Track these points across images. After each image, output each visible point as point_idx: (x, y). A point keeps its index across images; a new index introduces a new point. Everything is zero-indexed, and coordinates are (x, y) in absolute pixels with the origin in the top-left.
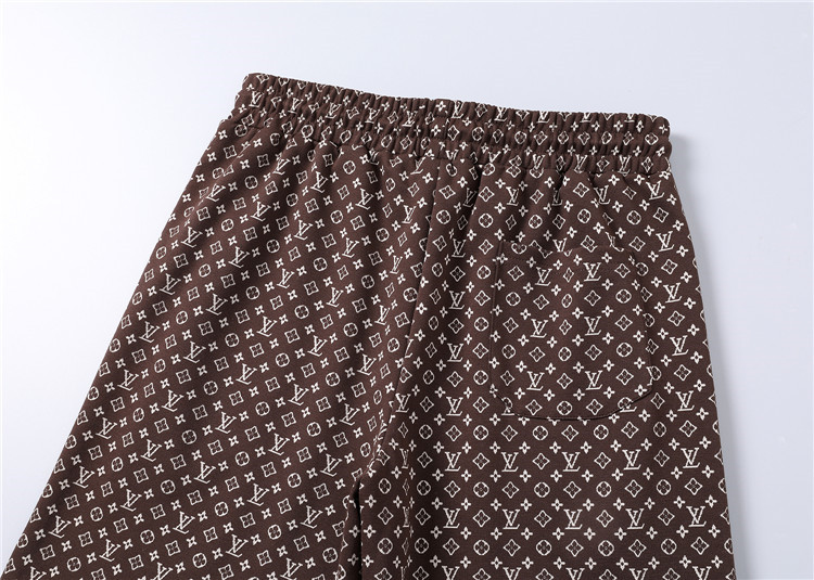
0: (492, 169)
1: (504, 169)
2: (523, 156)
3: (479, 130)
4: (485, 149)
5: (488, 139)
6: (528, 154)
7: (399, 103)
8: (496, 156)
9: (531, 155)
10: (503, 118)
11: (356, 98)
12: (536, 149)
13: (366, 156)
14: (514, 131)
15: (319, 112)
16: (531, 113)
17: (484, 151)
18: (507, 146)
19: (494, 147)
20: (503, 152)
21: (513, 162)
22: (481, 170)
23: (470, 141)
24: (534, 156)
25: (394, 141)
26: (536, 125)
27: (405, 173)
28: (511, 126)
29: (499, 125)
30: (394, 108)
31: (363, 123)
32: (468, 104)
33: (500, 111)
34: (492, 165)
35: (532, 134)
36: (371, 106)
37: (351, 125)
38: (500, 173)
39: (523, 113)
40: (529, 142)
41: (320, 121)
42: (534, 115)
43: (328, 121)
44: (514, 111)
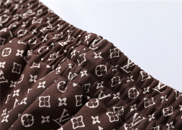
0: (95, 104)
1: (106, 111)
2: (127, 109)
3: (103, 68)
4: (100, 86)
5: (107, 79)
6: (132, 110)
7: (69, 28)
8: (105, 97)
9: (134, 112)
10: (128, 70)
11: (47, 12)
12: (140, 109)
13: (22, 52)
14: (131, 85)
15: (18, 11)
16: (152, 79)
17: (98, 87)
18: (118, 94)
19: (108, 88)
20: (113, 96)
21: (116, 110)
22: (87, 101)
23: (91, 72)
24: (136, 114)
25: (48, 51)
26: (151, 90)
27: (36, 77)
28: (130, 80)
29: (122, 73)
30: (64, 30)
31: (38, 30)
32: (106, 42)
33: (129, 63)
34: (97, 101)
35: (144, 96)
36: (51, 23)
37: (30, 28)
38: (100, 111)
39: (146, 75)
40: (138, 101)
41: (16, 17)
42: (153, 82)
43: (20, 18)
44: (140, 70)
